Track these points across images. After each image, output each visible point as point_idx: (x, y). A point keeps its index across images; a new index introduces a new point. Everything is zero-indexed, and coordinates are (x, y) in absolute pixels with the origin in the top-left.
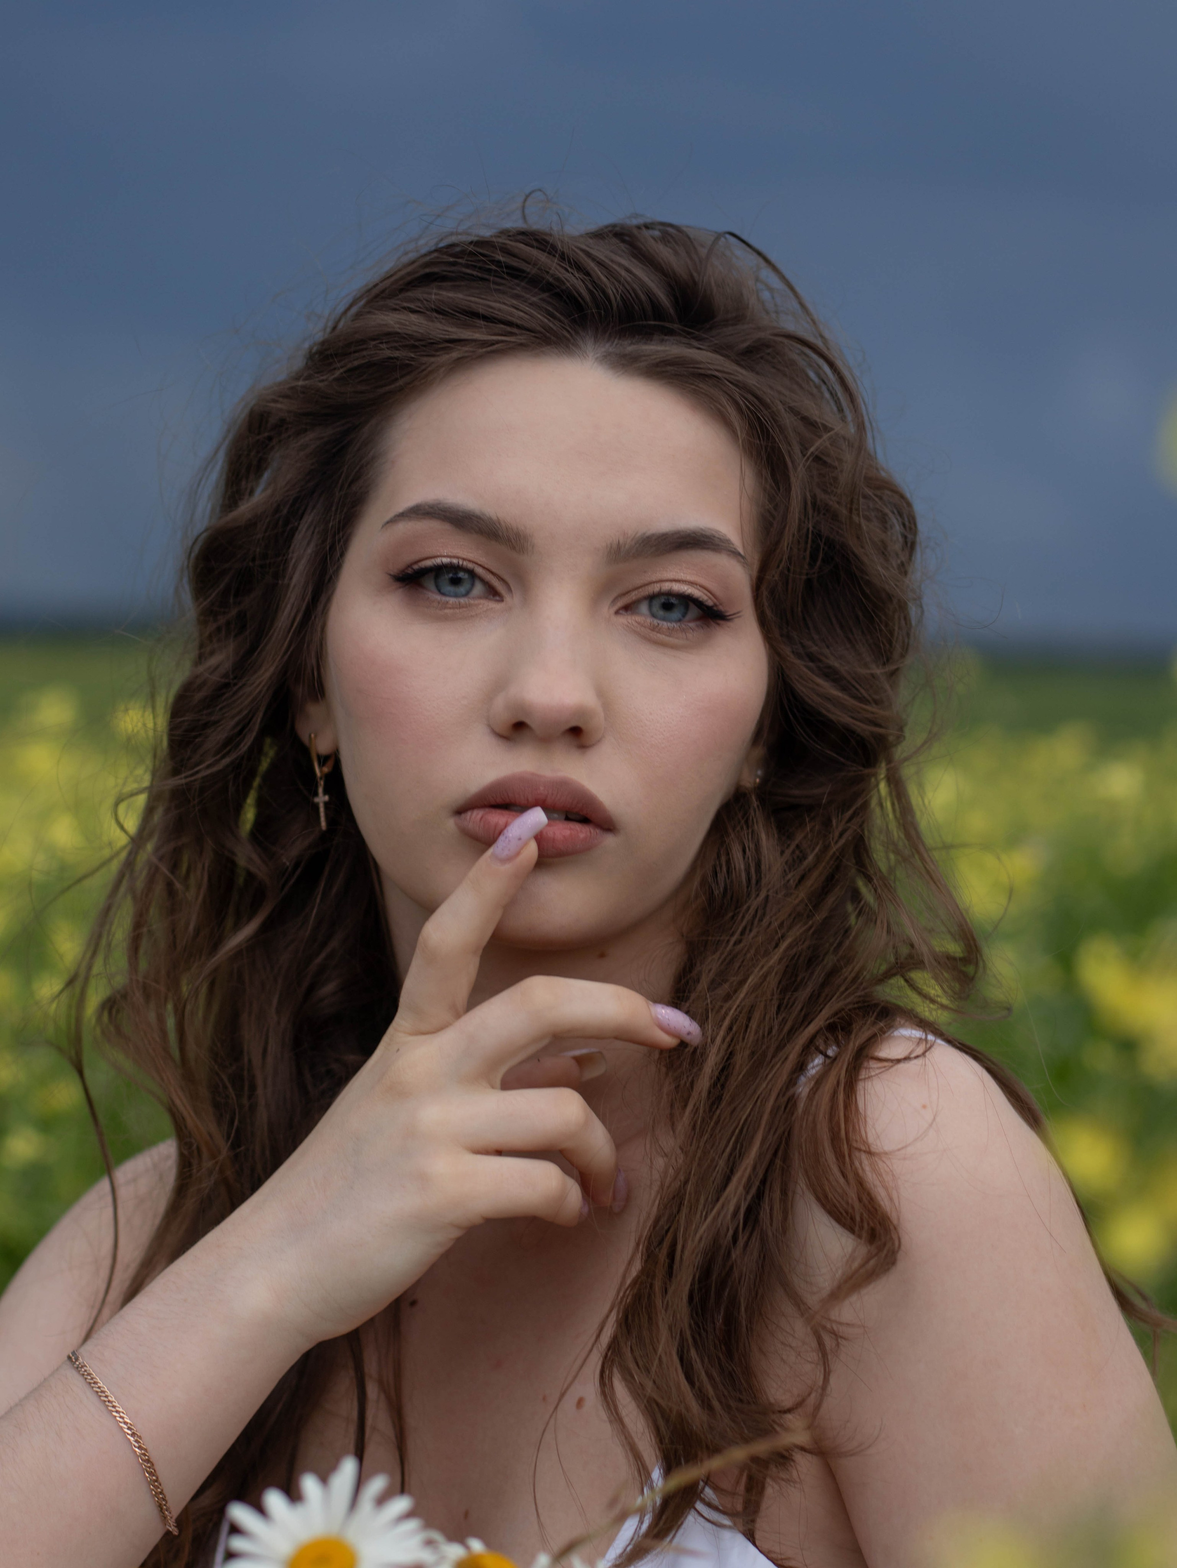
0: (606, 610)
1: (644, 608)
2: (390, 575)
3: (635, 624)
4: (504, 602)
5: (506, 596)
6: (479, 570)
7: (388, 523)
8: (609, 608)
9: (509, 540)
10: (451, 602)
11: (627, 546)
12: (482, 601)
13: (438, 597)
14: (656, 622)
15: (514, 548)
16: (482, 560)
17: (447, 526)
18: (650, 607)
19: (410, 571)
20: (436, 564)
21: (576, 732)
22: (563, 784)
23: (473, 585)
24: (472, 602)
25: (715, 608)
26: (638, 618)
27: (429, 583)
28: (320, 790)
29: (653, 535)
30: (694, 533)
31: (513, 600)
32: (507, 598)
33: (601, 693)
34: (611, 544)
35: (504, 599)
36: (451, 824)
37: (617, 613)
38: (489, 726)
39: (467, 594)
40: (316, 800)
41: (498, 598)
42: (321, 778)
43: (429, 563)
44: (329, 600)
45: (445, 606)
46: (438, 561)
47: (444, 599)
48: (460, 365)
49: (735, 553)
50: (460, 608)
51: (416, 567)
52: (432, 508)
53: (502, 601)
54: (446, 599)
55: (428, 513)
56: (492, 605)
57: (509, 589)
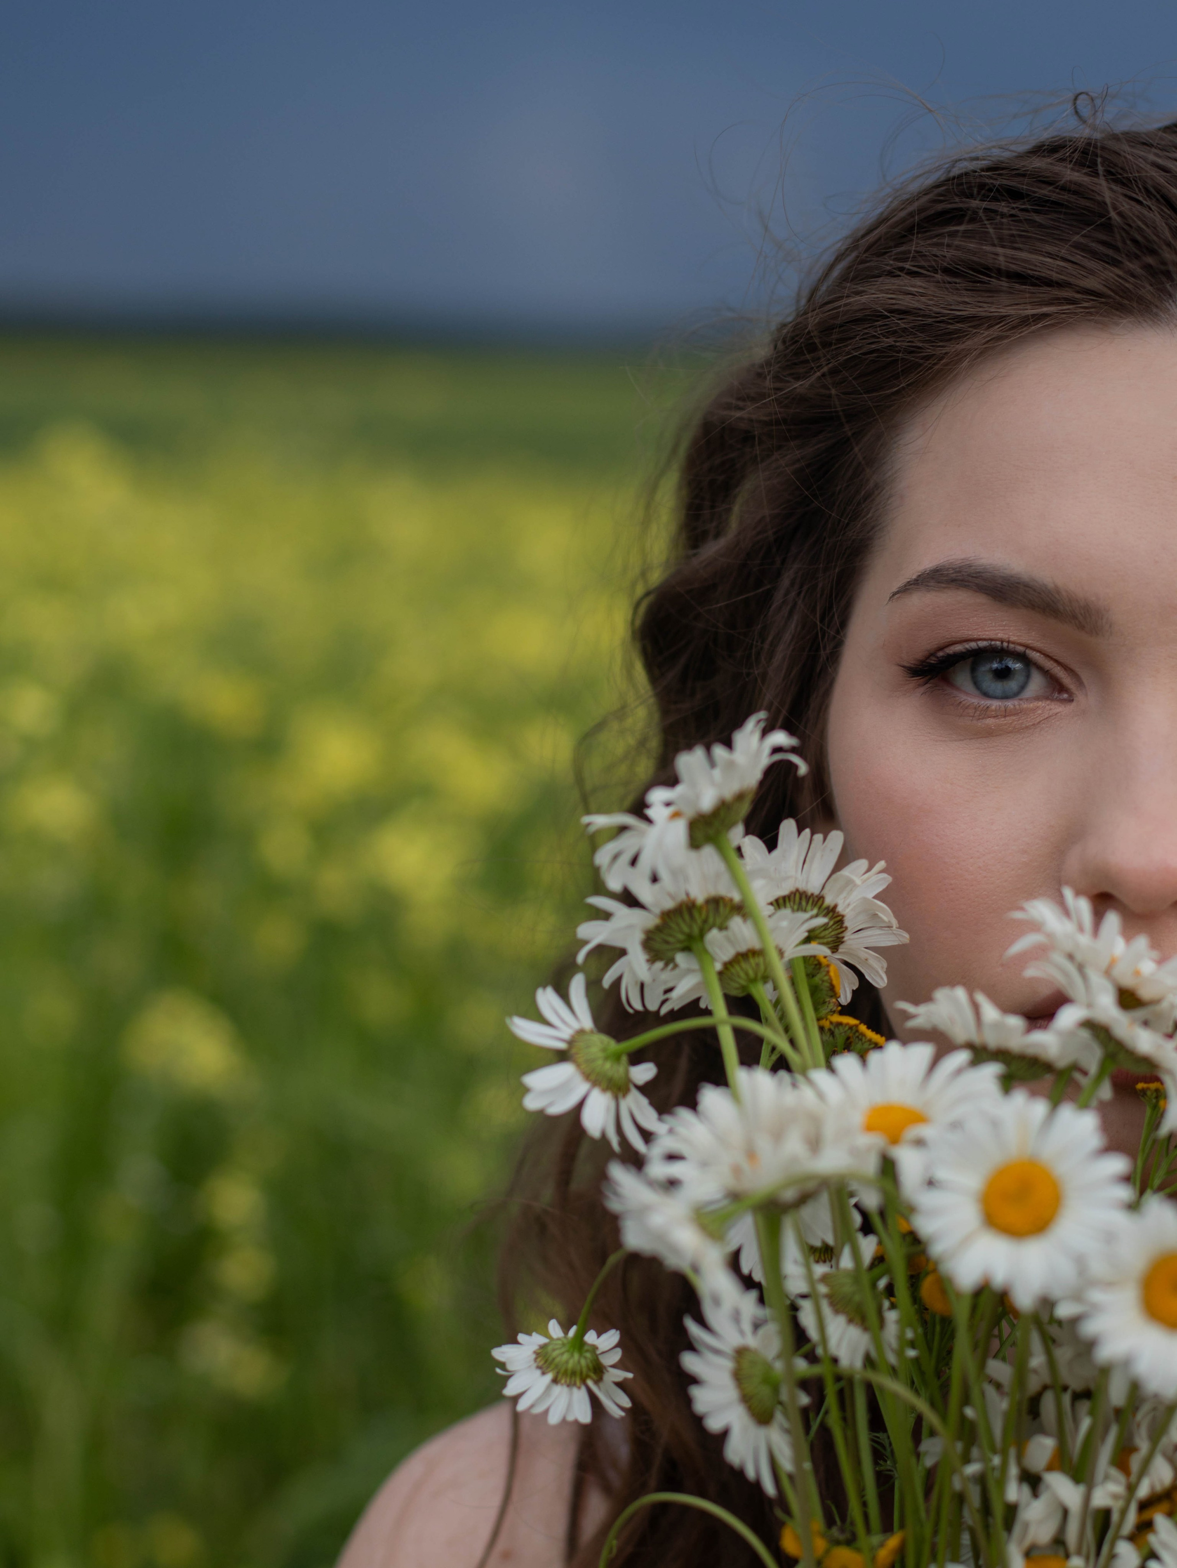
2: (903, 667)
4: (1074, 704)
5: (1077, 693)
6: (1035, 656)
7: (894, 594)
9: (1075, 617)
10: (993, 707)
12: (1040, 704)
13: (974, 700)
15: (1081, 627)
16: (1037, 644)
17: (981, 599)
19: (933, 660)
20: (970, 649)
23: (1028, 677)
24: (1025, 705)
27: (963, 679)
31: (1087, 699)
32: (1080, 697)
35: (1075, 699)
39: (1015, 695)
41: (1065, 696)
43: (958, 648)
45: (984, 714)
46: (973, 645)
47: (985, 702)
50: (1005, 716)
51: (941, 654)
52: (960, 572)
53: (1070, 700)
54: (989, 702)
55: (953, 581)
56: (1057, 708)
57: (1080, 683)
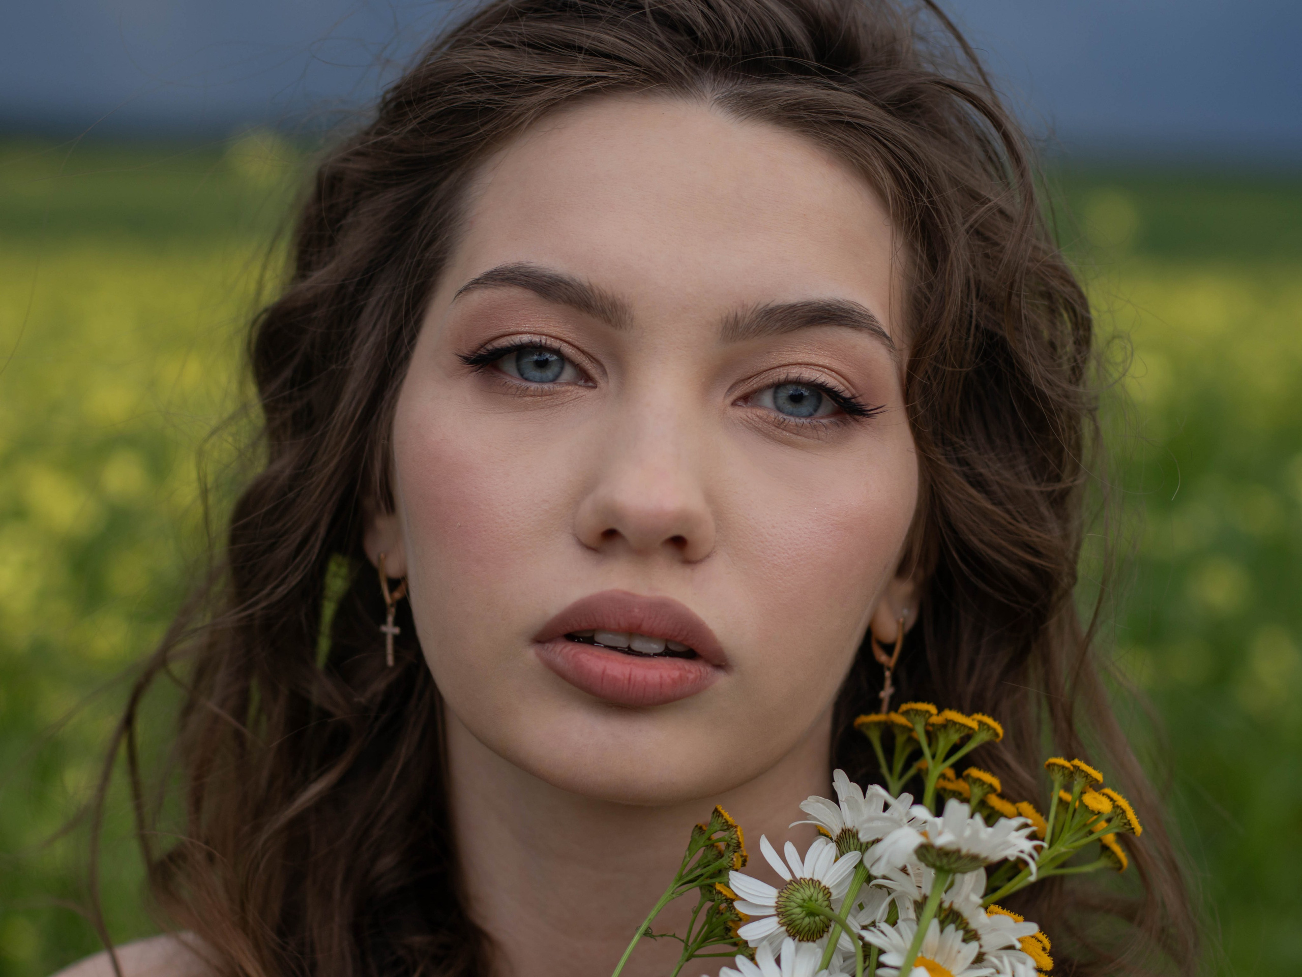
0: (721, 399)
1: (767, 399)
2: (461, 356)
3: (757, 419)
4: (597, 389)
5: (600, 381)
6: (567, 350)
7: (461, 292)
8: (725, 398)
9: (603, 311)
10: (532, 388)
11: (747, 320)
12: (570, 388)
13: (518, 382)
14: (781, 416)
15: (609, 321)
16: (571, 336)
17: (529, 295)
18: (775, 398)
19: (484, 352)
20: (516, 343)
21: (678, 543)
22: (663, 606)
23: (562, 369)
24: (558, 388)
25: (853, 400)
26: (760, 412)
27: (510, 366)
28: (390, 619)
29: (778, 307)
30: (829, 305)
31: (609, 385)
32: (602, 383)
33: (710, 498)
34: (727, 317)
35: (598, 386)
36: (531, 654)
37: (734, 404)
38: (575, 535)
39: (554, 379)
40: (384, 629)
41: (590, 384)
42: (392, 605)
43: (507, 342)
44: (397, 391)
45: (525, 393)
46: (519, 339)
47: (525, 384)
48: (551, 108)
49: (878, 333)
50: (543, 395)
51: (491, 347)
52: (512, 272)
53: (595, 387)
54: (528, 384)
55: (508, 279)
56: (583, 392)
57: (604, 372)
